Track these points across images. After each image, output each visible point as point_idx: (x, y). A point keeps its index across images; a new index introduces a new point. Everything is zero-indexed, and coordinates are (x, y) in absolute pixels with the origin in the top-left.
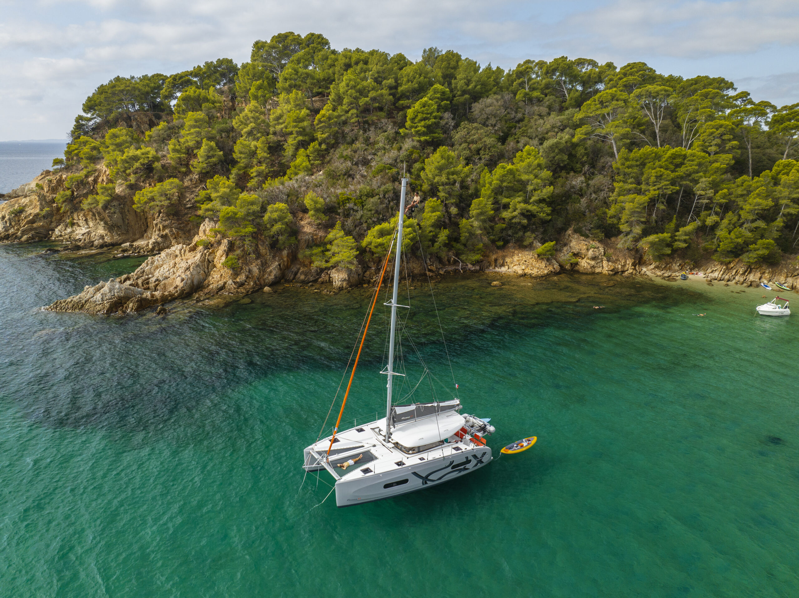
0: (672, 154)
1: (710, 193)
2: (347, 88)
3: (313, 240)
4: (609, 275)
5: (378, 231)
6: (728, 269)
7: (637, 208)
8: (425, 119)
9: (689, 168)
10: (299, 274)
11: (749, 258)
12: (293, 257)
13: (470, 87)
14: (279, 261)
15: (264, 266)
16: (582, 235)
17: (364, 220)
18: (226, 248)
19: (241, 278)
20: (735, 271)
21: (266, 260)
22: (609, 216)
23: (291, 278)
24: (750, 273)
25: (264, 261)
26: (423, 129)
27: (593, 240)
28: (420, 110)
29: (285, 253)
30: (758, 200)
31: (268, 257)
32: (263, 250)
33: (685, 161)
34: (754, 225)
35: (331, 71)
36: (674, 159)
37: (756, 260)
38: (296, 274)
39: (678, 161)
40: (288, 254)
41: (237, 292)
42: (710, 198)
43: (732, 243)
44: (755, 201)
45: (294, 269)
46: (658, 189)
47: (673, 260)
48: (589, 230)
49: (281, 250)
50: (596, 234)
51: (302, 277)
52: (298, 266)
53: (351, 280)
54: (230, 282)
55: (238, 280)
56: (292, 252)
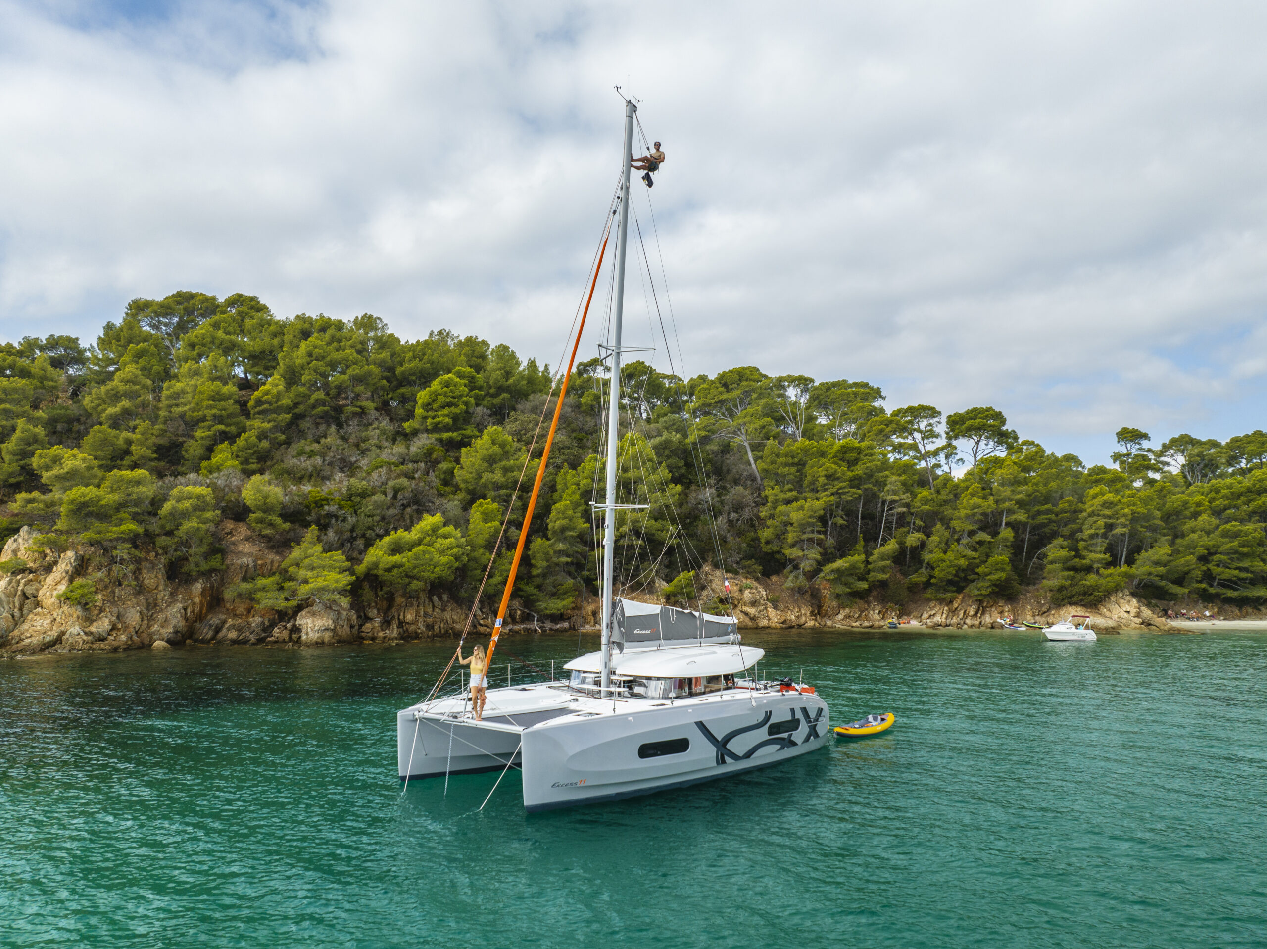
0: (842, 447)
1: (906, 497)
2: (309, 359)
3: (255, 566)
4: (782, 628)
5: (390, 543)
6: (954, 612)
7: (810, 517)
8: (449, 405)
9: (869, 464)
10: (224, 630)
11: (979, 589)
12: (215, 601)
13: (511, 381)
14: (184, 600)
15: (152, 606)
16: (727, 571)
17: (358, 532)
18: (69, 568)
19: (102, 625)
20: (962, 613)
21: (156, 599)
22: (763, 541)
23: (209, 636)
24: (983, 613)
25: (151, 600)
26: (447, 420)
27: (747, 578)
28: (441, 391)
29: (198, 587)
30: (976, 500)
31: (163, 594)
32: (150, 579)
33: (862, 457)
34: (977, 538)
35: (276, 341)
36: (845, 453)
37: (990, 590)
38: (218, 630)
39: (853, 455)
40: (204, 590)
41: (90, 648)
42: (907, 506)
43: (951, 566)
44: (971, 502)
45: (215, 620)
46: (832, 494)
47: (869, 607)
48: (738, 563)
49: (188, 580)
50: (750, 566)
51: (233, 635)
52: (223, 617)
53: (340, 631)
54: (76, 629)
55: (93, 629)
56: (212, 587)
